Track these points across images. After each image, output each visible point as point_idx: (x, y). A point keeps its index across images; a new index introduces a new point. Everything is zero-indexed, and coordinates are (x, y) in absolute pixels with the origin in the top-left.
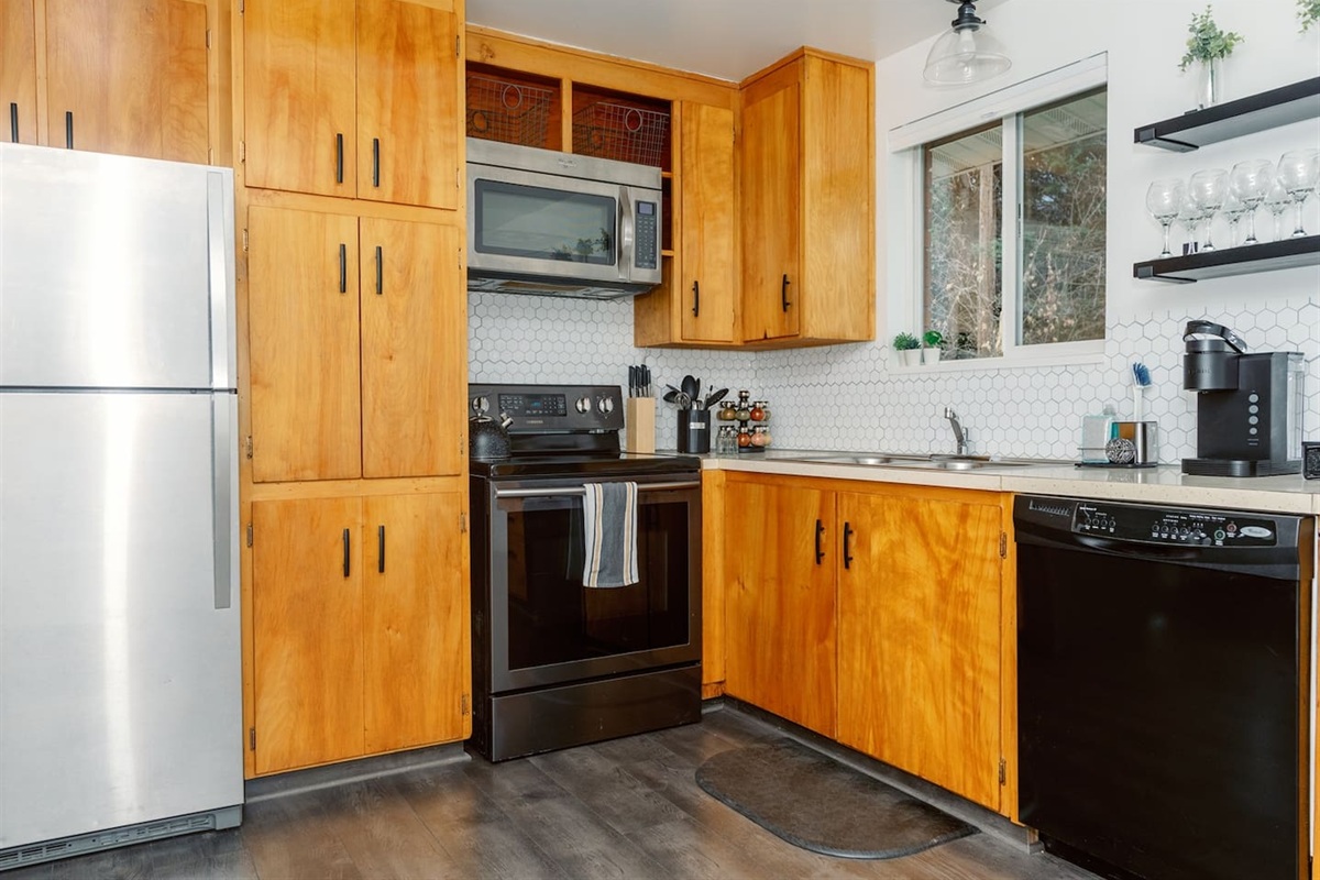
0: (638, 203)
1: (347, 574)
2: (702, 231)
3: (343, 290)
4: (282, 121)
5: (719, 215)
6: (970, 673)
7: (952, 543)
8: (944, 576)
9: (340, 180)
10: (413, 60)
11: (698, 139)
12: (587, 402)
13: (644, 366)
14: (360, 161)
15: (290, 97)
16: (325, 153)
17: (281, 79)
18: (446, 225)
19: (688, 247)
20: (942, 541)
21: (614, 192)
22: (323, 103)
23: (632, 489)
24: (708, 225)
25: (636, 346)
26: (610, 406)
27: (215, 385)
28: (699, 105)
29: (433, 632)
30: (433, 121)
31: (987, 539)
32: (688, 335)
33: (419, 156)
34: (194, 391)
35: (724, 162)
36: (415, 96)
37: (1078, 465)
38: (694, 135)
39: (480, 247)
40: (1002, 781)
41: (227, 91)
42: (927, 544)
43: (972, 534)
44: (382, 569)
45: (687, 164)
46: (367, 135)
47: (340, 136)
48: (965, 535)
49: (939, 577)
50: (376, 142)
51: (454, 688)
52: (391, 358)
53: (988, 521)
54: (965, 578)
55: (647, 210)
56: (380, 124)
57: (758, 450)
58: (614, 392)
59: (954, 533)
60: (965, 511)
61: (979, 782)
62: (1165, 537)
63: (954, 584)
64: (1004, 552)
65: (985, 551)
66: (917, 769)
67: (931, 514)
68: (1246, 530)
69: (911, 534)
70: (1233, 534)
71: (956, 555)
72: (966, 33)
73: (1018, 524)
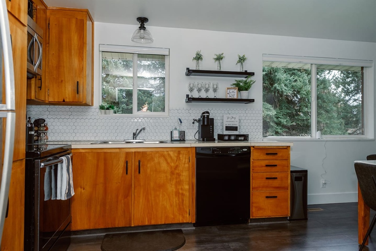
6: (181, 192)
7: (175, 161)
8: (173, 170)
20: (172, 161)
40: (189, 214)
42: (167, 163)
43: (181, 158)
49: (171, 170)
53: (186, 154)
54: (179, 169)
59: (176, 158)
60: (179, 153)
61: (183, 217)
62: (231, 152)
63: (176, 171)
64: (189, 161)
65: (185, 162)
66: (164, 222)
67: (169, 154)
68: (243, 150)
69: (162, 160)
70: (241, 151)
71: (177, 163)
72: (142, 31)
73: (197, 154)
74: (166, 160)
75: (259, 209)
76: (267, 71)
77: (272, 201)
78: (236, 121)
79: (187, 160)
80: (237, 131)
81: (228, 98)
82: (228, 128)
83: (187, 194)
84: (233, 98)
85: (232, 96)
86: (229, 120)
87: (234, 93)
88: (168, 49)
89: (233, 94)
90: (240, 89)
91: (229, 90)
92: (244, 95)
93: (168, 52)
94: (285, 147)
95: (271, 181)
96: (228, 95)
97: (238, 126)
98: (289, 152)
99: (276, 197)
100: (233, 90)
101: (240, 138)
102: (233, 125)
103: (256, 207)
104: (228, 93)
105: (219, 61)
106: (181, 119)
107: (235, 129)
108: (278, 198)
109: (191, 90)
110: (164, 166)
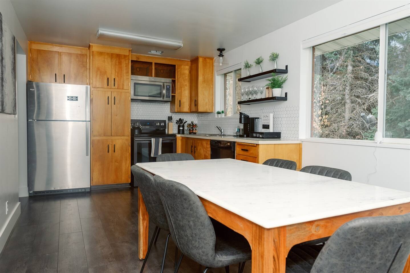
0: (166, 86)
1: (108, 152)
2: (181, 90)
3: (108, 104)
4: (98, 76)
5: (185, 87)
9: (108, 85)
10: (121, 64)
11: (181, 72)
12: (158, 123)
13: (171, 116)
14: (111, 82)
15: (100, 72)
16: (106, 81)
17: (98, 69)
18: (127, 92)
19: (179, 93)
21: (162, 84)
22: (105, 72)
23: (161, 140)
24: (183, 89)
25: (170, 112)
26: (163, 124)
27: (87, 120)
28: (181, 65)
29: (124, 164)
30: (125, 74)
32: (178, 111)
33: (122, 80)
34: (83, 121)
35: (187, 76)
36: (122, 70)
37: (233, 136)
38: (180, 71)
39: (135, 95)
41: (90, 69)
44: (114, 152)
45: (179, 77)
46: (113, 77)
47: (108, 78)
50: (114, 79)
51: (127, 174)
52: (117, 116)
55: (168, 87)
56: (115, 75)
57: (195, 133)
58: (164, 121)
78: (269, 120)
80: (269, 129)
94: (254, 145)
102: (266, 123)
105: (260, 64)
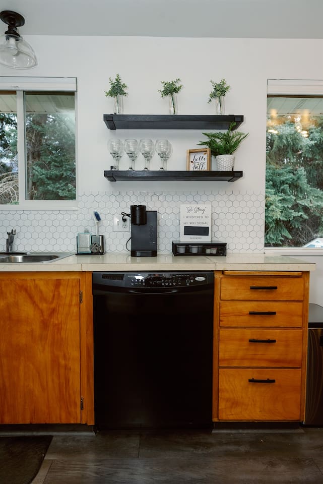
6: (62, 362)
7: (51, 300)
8: (45, 317)
20: (43, 299)
31: (72, 295)
40: (82, 408)
42: (34, 303)
43: (63, 294)
48: (59, 294)
49: (42, 318)
53: (73, 286)
54: (59, 316)
59: (51, 295)
60: (58, 284)
61: (69, 413)
62: (167, 284)
63: (52, 320)
64: (81, 300)
65: (71, 301)
66: (29, 421)
67: (36, 286)
68: (197, 279)
69: (22, 298)
70: (192, 281)
71: (53, 306)
72: (12, 41)
73: (96, 286)
74: (31, 298)
75: (235, 403)
76: (318, 140)
77: (263, 388)
78: (206, 217)
79: (75, 300)
80: (208, 235)
81: (191, 169)
82: (189, 231)
83: (77, 367)
84: (200, 170)
85: (198, 166)
86: (192, 213)
87: (203, 161)
88: (75, 79)
89: (200, 161)
90: (215, 151)
91: (192, 156)
92: (224, 163)
93: (75, 84)
94: (296, 274)
95: (261, 347)
96: (192, 165)
97: (209, 225)
98: (307, 285)
99: (273, 381)
100: (202, 155)
101: (208, 251)
102: (198, 223)
103: (227, 400)
104: (192, 162)
105: (172, 95)
106: (99, 213)
107: (204, 231)
108: (276, 383)
109: (116, 155)
110: (27, 310)
